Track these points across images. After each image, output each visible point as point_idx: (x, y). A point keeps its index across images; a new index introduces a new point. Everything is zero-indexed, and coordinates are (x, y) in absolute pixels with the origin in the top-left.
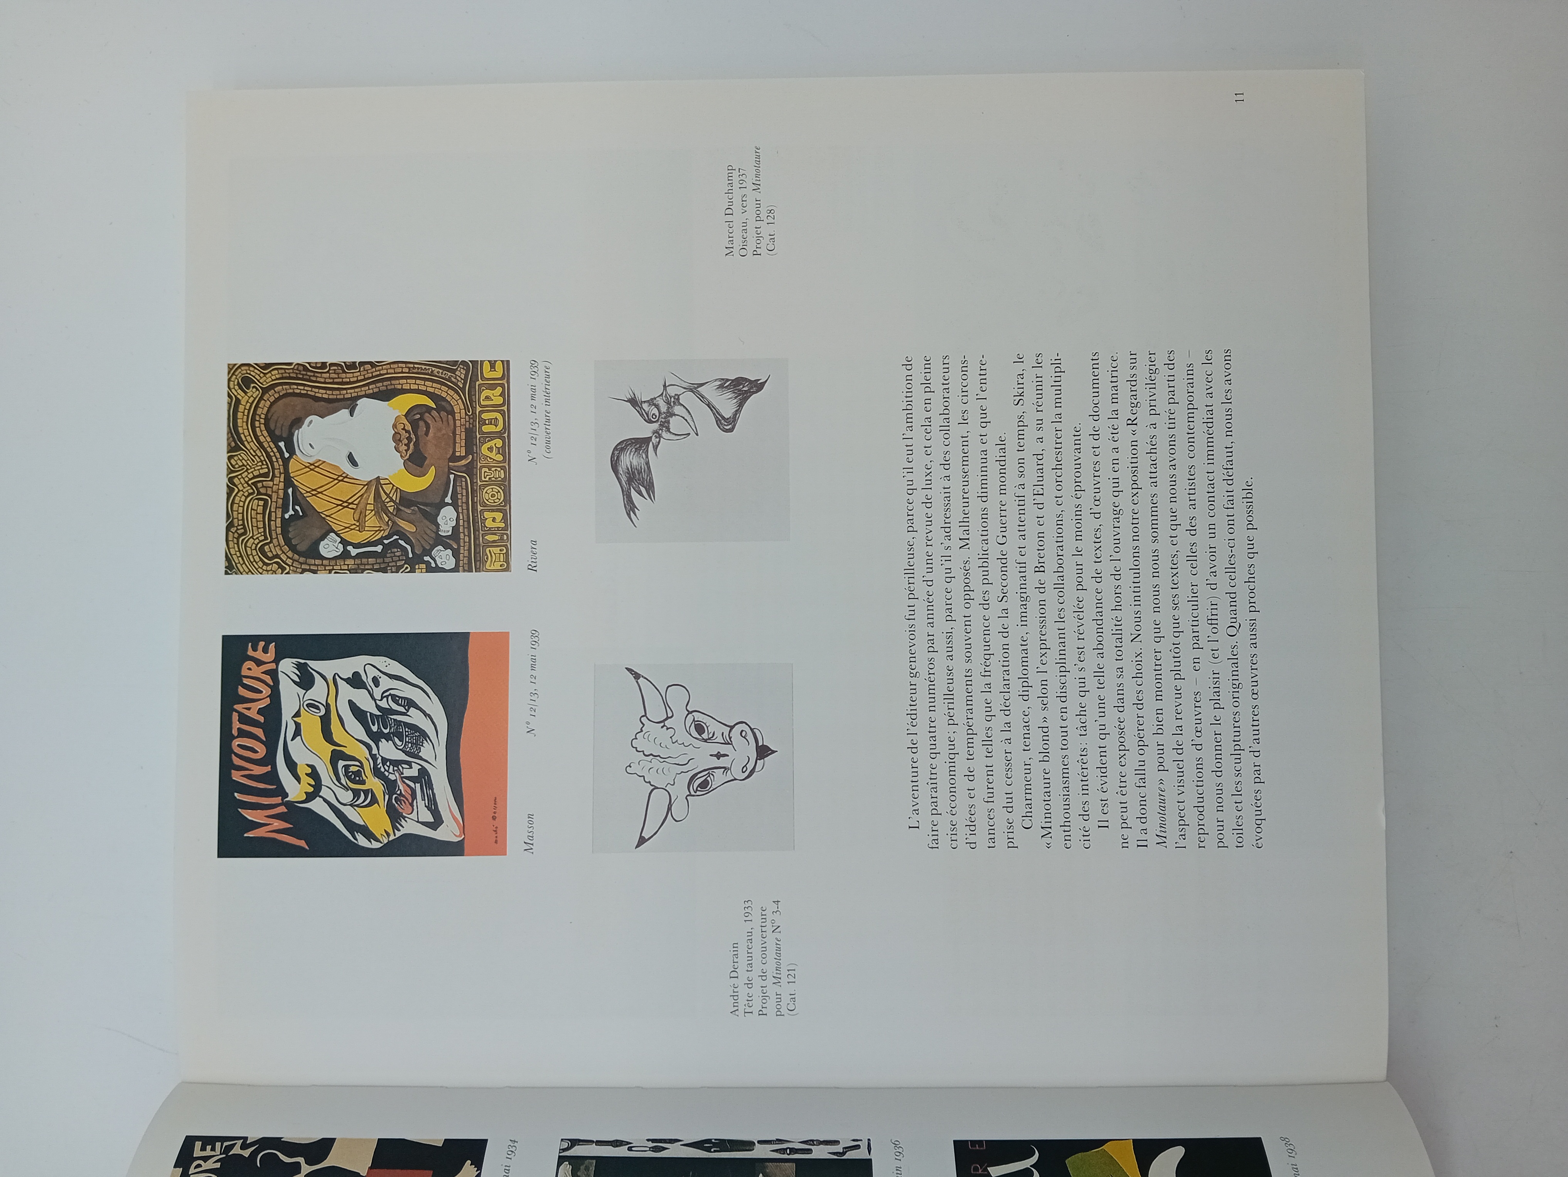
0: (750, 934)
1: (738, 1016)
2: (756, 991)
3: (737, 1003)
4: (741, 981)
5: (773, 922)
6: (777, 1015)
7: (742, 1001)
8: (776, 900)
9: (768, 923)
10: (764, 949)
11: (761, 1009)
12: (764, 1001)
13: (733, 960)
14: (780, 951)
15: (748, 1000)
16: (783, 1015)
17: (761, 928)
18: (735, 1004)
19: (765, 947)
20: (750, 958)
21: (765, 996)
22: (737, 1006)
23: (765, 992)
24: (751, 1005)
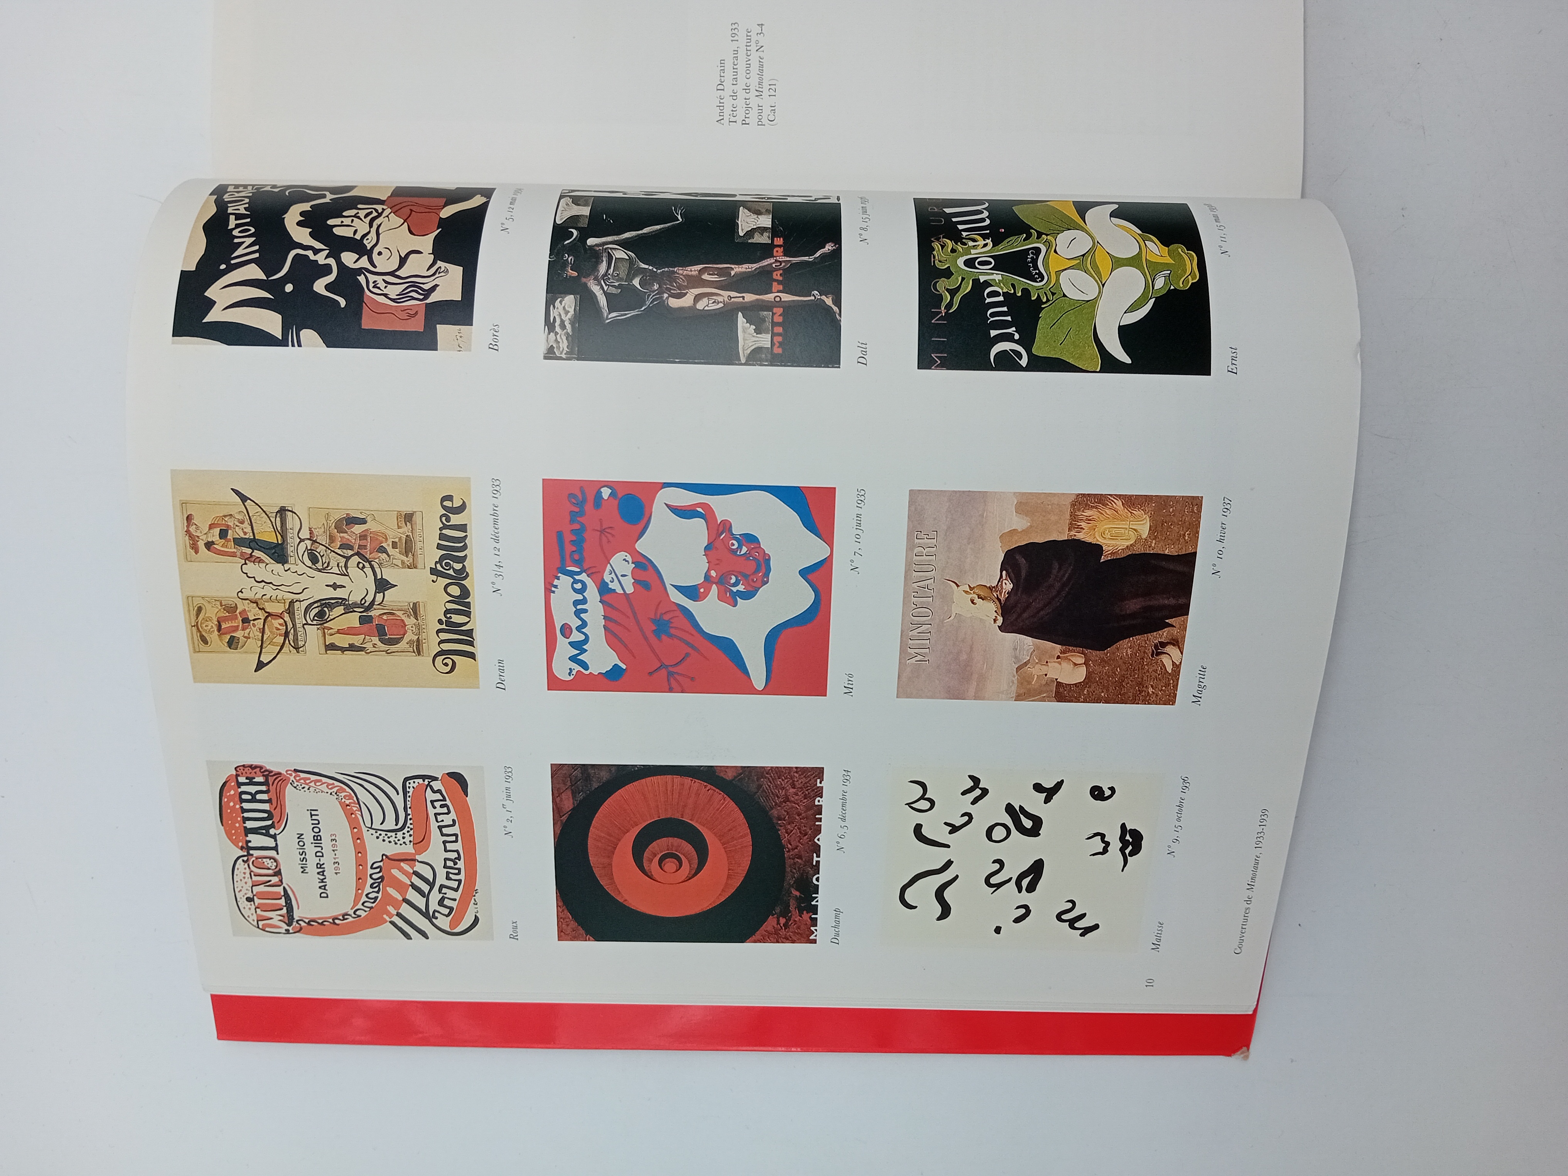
0: (736, 52)
1: (723, 124)
2: (740, 103)
3: (723, 113)
4: (728, 92)
5: (757, 42)
6: (758, 125)
7: (727, 111)
8: (761, 23)
9: (753, 43)
10: (749, 66)
11: (744, 119)
12: (747, 112)
13: (720, 75)
14: (763, 68)
15: (732, 111)
16: (764, 125)
17: (746, 47)
18: (721, 114)
19: (750, 64)
20: (735, 74)
21: (748, 108)
22: (723, 116)
23: (748, 103)
24: (735, 115)
